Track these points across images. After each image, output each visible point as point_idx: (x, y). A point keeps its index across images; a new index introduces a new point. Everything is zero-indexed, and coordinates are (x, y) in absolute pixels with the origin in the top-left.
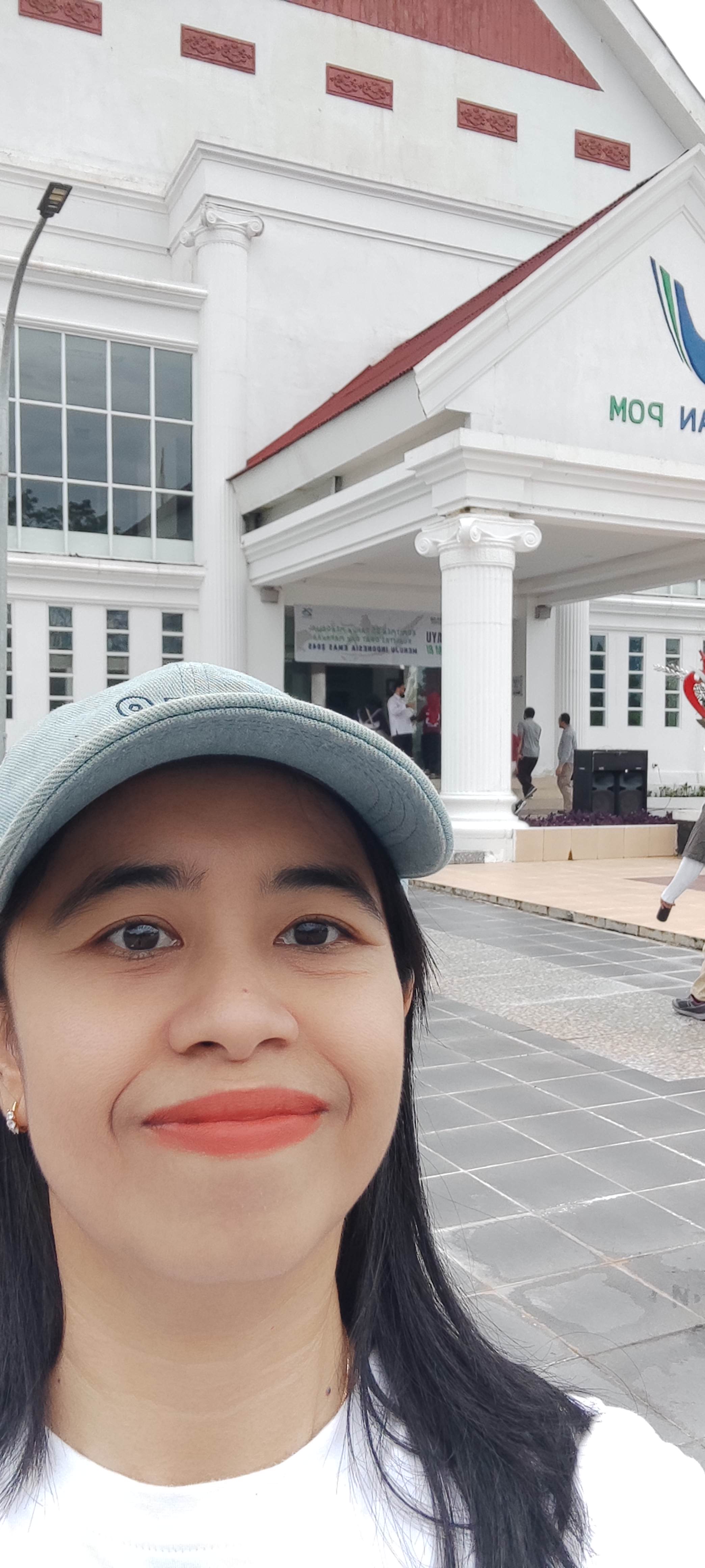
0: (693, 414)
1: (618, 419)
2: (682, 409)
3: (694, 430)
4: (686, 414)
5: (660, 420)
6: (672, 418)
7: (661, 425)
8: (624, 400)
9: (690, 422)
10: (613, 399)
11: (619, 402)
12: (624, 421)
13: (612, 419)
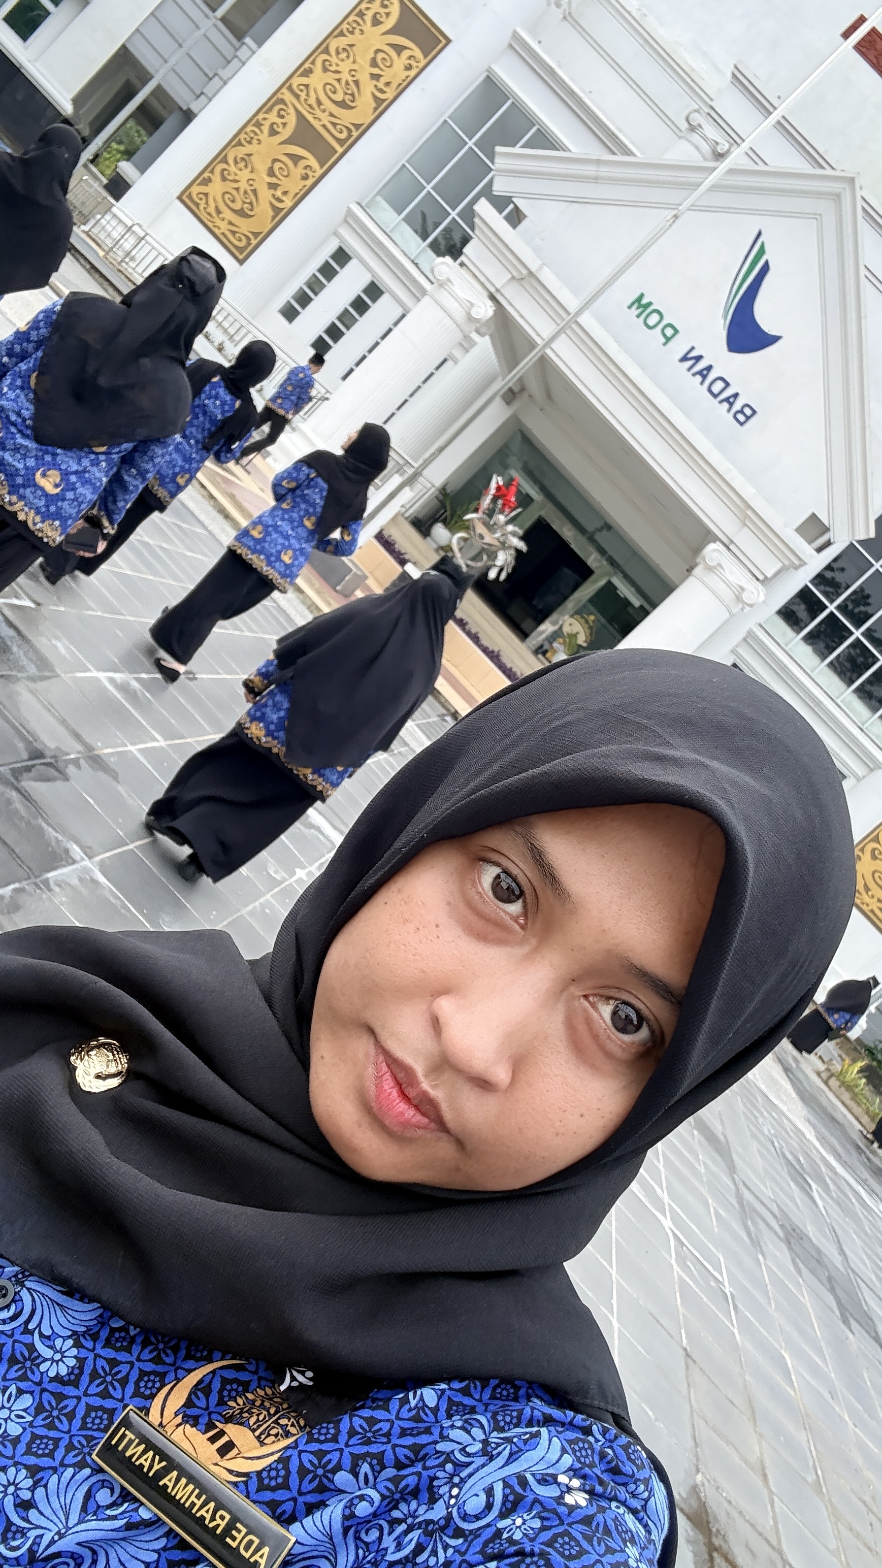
0: (698, 358)
1: (635, 311)
2: (693, 348)
3: (689, 369)
4: (693, 354)
5: (668, 339)
6: (679, 347)
7: (665, 344)
8: (650, 304)
9: (690, 363)
10: (642, 295)
11: (644, 301)
12: (638, 316)
13: (630, 307)
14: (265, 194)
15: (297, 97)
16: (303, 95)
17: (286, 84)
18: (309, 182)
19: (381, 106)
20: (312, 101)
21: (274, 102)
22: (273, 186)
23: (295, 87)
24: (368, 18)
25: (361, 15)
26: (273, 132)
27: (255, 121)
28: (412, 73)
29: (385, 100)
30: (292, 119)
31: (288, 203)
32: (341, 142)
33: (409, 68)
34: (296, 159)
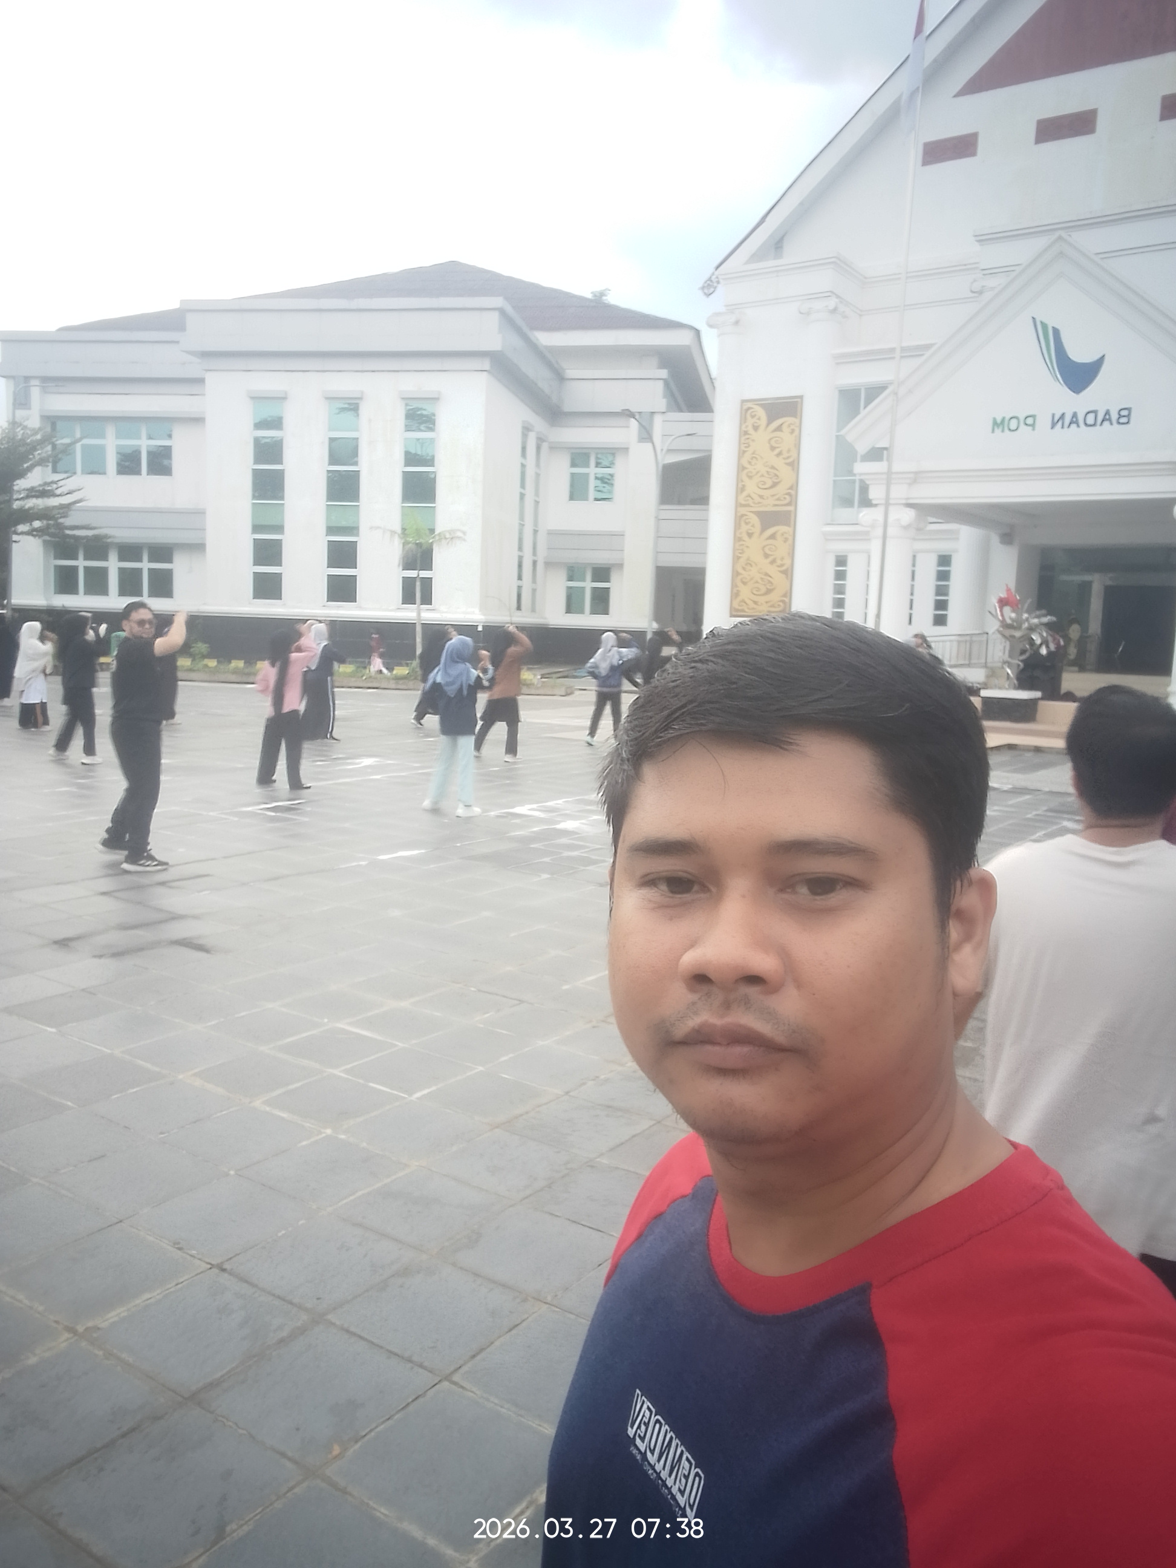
0: (1062, 416)
1: (998, 431)
2: (1053, 415)
3: (1063, 427)
4: (1057, 417)
5: (1033, 426)
6: (1044, 422)
7: (1034, 429)
8: (1004, 419)
9: (1060, 423)
10: (994, 419)
11: (999, 421)
12: (1003, 431)
13: (993, 431)
14: (773, 570)
15: (748, 505)
16: (750, 502)
17: (738, 505)
18: (790, 541)
19: (794, 465)
20: (757, 499)
21: (739, 520)
22: (773, 562)
23: (743, 502)
24: (751, 430)
25: (746, 433)
26: (750, 535)
27: (737, 539)
28: (796, 433)
29: (794, 461)
30: (755, 520)
31: (787, 562)
32: (789, 504)
33: (793, 431)
34: (773, 537)
